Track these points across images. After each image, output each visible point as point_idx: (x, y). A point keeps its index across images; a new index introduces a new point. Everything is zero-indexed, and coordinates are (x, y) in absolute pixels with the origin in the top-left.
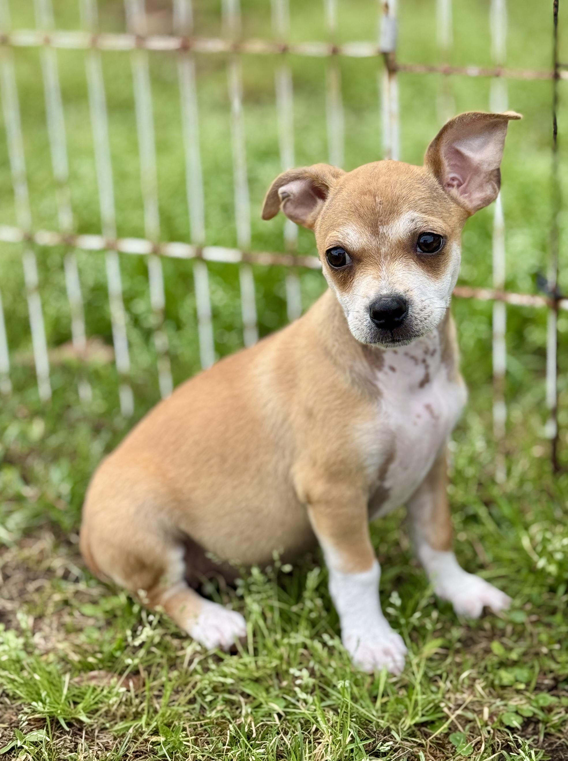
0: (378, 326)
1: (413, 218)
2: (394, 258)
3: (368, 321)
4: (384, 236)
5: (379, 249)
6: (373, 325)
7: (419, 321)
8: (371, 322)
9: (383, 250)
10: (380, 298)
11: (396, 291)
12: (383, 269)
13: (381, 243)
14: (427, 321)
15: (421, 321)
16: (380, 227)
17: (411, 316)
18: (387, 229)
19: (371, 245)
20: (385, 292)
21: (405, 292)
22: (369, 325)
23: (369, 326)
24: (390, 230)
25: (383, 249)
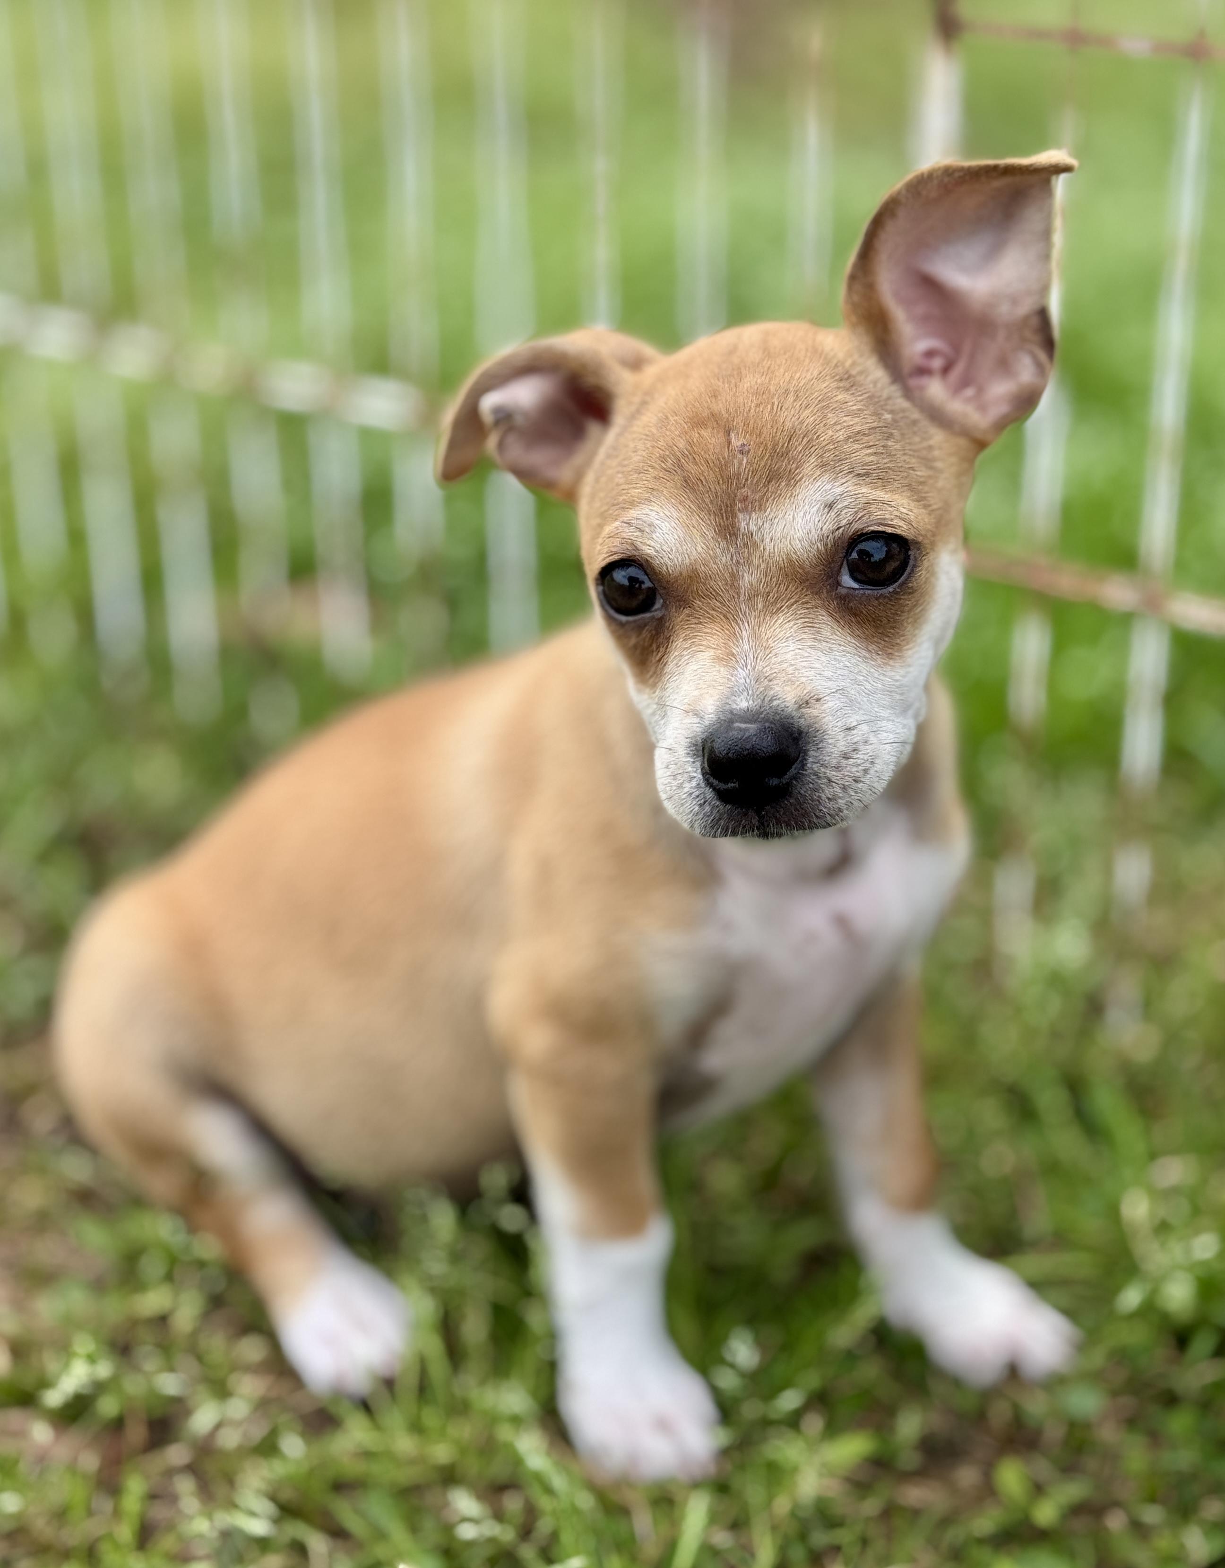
0: (723, 796)
1: (831, 498)
2: (773, 606)
3: (694, 783)
4: (750, 543)
5: (734, 576)
6: (709, 794)
7: (838, 790)
8: (703, 785)
9: (748, 579)
10: (729, 719)
11: (775, 703)
12: (744, 633)
13: (741, 561)
14: (860, 785)
15: (844, 788)
16: (741, 516)
17: (816, 774)
18: (760, 523)
19: (715, 563)
20: (743, 704)
21: (800, 707)
22: (697, 793)
23: (698, 796)
24: (767, 525)
25: (747, 577)
